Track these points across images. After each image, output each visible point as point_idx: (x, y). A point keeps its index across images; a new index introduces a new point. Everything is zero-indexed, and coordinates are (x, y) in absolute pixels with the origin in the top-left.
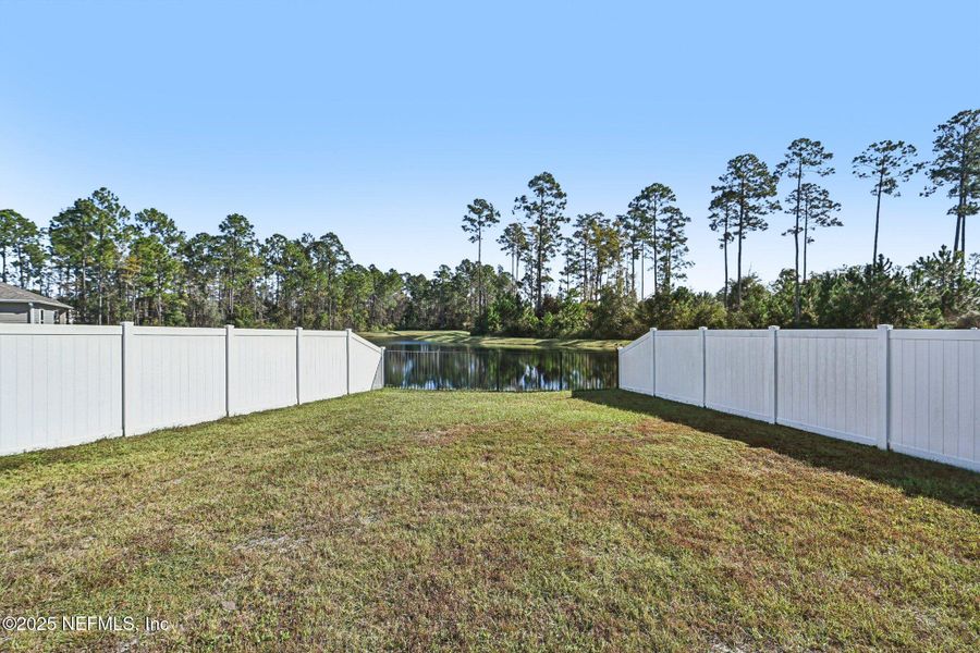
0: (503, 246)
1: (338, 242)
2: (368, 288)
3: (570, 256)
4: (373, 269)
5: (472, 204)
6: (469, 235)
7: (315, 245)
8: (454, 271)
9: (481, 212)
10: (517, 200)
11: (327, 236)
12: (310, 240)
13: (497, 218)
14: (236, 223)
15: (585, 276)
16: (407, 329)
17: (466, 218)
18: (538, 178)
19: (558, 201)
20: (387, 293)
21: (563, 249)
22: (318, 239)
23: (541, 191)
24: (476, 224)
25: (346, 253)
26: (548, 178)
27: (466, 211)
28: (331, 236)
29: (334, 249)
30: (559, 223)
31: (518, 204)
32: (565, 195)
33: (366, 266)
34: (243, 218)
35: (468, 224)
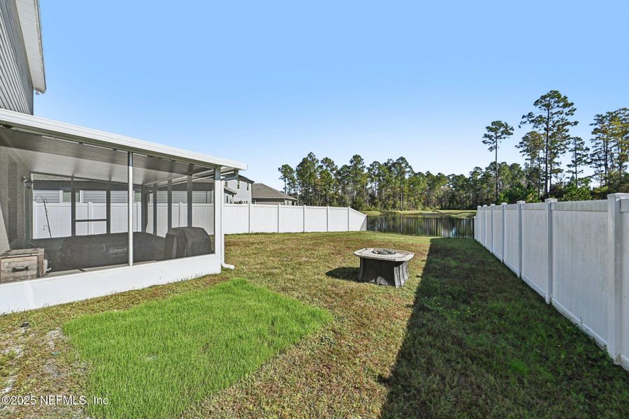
0: (521, 149)
1: (406, 161)
2: (424, 185)
3: (577, 152)
4: (429, 174)
5: (490, 126)
6: (488, 146)
7: (394, 164)
8: (484, 170)
9: (498, 130)
10: (524, 117)
11: (400, 159)
12: (391, 162)
13: (511, 131)
14: (357, 159)
15: (606, 165)
16: (448, 209)
17: (486, 136)
18: (544, 97)
19: (566, 110)
20: (437, 187)
21: (572, 146)
22: (395, 161)
23: (548, 106)
24: (493, 138)
25: (410, 167)
26: (555, 94)
27: (486, 132)
28: (402, 159)
29: (403, 165)
30: (566, 127)
31: (525, 119)
32: (572, 104)
33: (424, 172)
34: (359, 156)
35: (487, 139)
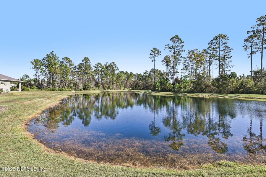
0: (163, 63)
1: (115, 64)
3: (185, 64)
4: (127, 72)
5: (152, 50)
6: (151, 59)
7: (109, 66)
8: (149, 72)
9: (155, 52)
10: (166, 45)
11: (112, 63)
12: (108, 64)
13: (160, 53)
14: (86, 59)
15: (191, 71)
17: (151, 54)
18: (173, 38)
19: (181, 45)
20: (130, 79)
21: (183, 61)
22: (110, 64)
23: (174, 42)
24: (153, 56)
25: (117, 67)
26: (177, 37)
27: (151, 52)
28: (113, 63)
29: (114, 66)
30: (181, 53)
31: (166, 47)
32: (183, 42)
35: (151, 56)
